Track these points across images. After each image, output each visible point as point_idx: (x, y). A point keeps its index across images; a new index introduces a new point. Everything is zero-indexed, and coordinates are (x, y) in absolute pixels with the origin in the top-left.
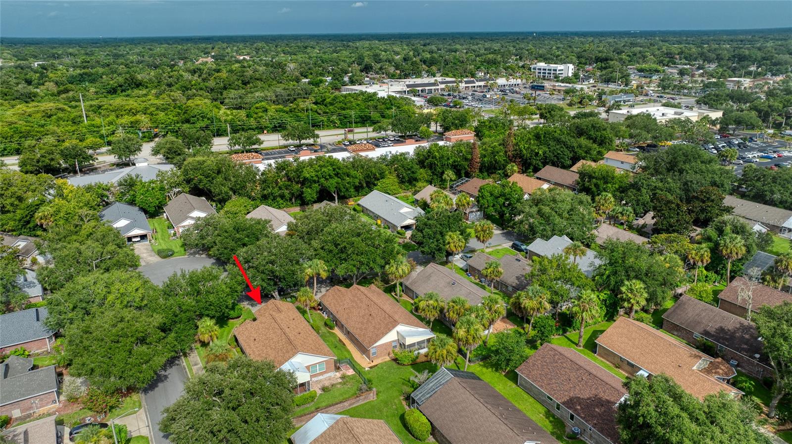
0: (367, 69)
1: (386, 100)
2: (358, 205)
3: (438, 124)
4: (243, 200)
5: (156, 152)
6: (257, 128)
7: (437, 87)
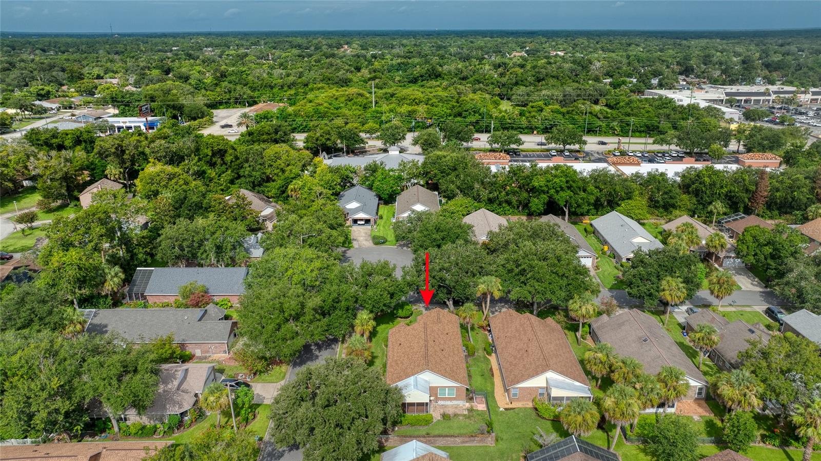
0: (687, 71)
1: (685, 109)
2: (591, 225)
3: (742, 143)
4: (467, 201)
5: (415, 142)
6: (527, 128)
7: (767, 98)
